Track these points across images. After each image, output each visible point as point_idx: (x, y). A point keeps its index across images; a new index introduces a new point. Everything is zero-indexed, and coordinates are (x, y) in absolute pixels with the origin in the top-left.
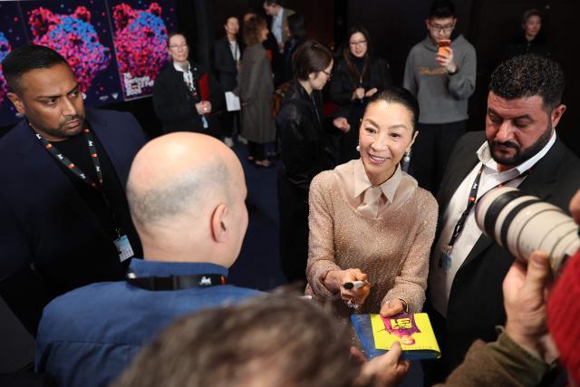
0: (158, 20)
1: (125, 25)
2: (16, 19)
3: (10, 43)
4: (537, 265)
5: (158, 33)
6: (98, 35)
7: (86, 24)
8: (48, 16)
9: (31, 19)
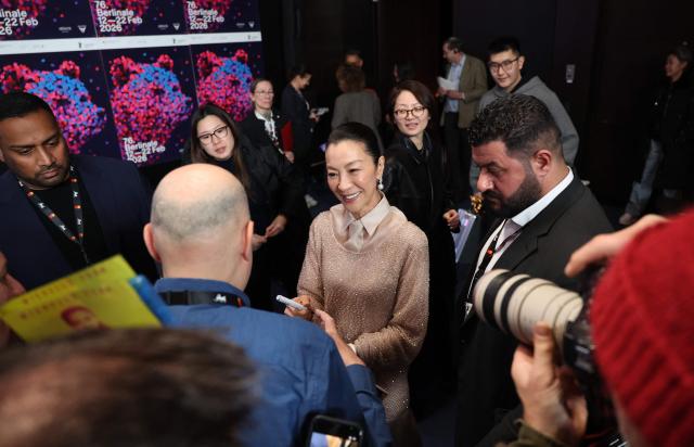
0: (244, 67)
1: (208, 74)
2: (97, 69)
3: (90, 94)
4: (542, 338)
5: (243, 81)
6: (181, 84)
7: (168, 73)
8: (129, 66)
9: (113, 69)
